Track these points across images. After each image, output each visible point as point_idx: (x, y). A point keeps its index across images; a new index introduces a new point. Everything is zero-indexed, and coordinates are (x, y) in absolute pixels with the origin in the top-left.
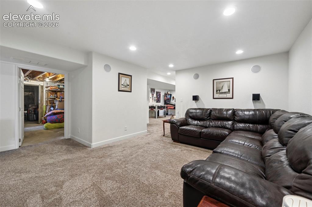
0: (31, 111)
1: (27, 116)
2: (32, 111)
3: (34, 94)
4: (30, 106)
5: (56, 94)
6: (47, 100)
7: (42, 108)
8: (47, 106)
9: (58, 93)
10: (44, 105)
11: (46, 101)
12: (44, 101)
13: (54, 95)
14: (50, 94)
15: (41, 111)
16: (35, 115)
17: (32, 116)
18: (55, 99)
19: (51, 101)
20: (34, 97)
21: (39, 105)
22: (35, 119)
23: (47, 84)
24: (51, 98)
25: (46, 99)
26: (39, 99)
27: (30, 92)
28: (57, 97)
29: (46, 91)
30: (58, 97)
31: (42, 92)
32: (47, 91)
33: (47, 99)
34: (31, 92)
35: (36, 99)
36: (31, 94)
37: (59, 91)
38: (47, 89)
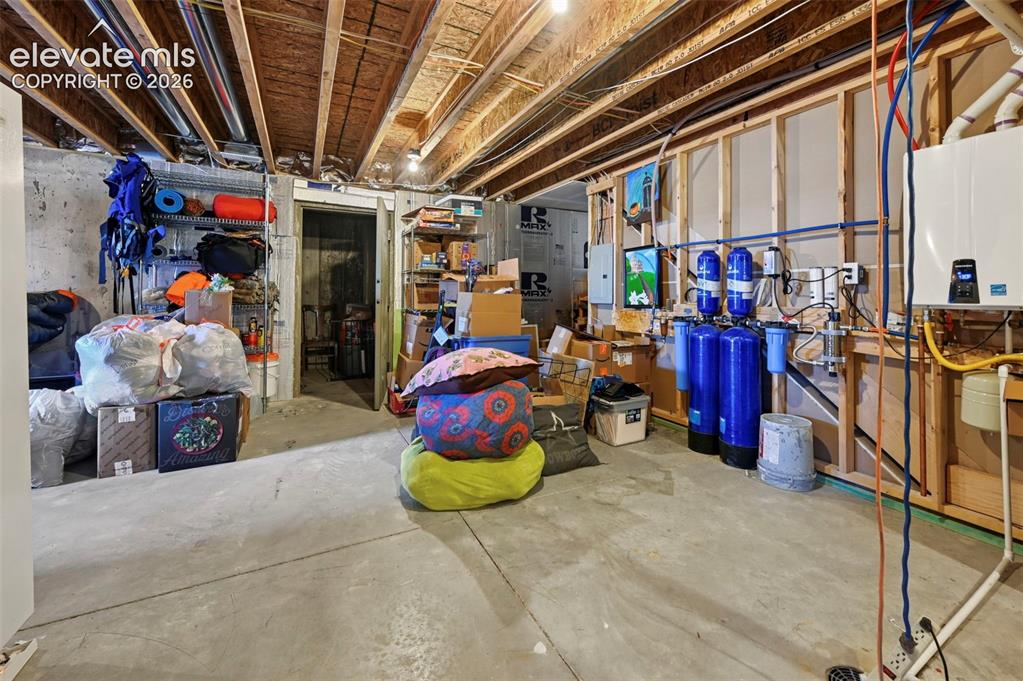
0: (350, 334)
1: (336, 352)
2: (353, 335)
3: (361, 256)
4: (349, 309)
5: (443, 250)
6: (406, 282)
7: (388, 324)
8: (407, 311)
9: (455, 246)
10: (398, 306)
11: (403, 286)
12: (396, 286)
13: (437, 256)
14: (420, 252)
15: (385, 337)
16: (363, 352)
17: (355, 354)
18: (438, 275)
19: (423, 285)
20: (363, 271)
21: (377, 306)
22: (364, 371)
23: (409, 202)
24: (422, 273)
25: (403, 275)
26: (378, 276)
27: (348, 248)
28: (447, 266)
29: (403, 236)
30: (454, 266)
31: (390, 242)
32: (409, 235)
33: (406, 277)
34: (354, 250)
35: (367, 281)
36: (353, 260)
37: (456, 237)
38: (408, 228)
